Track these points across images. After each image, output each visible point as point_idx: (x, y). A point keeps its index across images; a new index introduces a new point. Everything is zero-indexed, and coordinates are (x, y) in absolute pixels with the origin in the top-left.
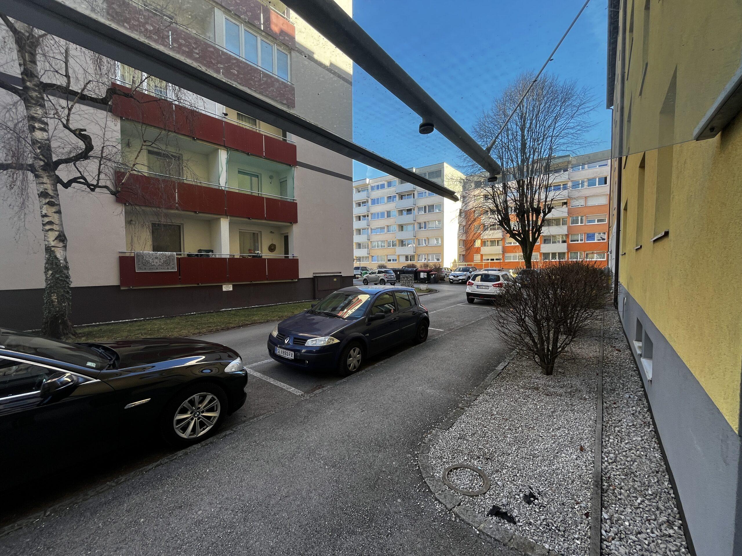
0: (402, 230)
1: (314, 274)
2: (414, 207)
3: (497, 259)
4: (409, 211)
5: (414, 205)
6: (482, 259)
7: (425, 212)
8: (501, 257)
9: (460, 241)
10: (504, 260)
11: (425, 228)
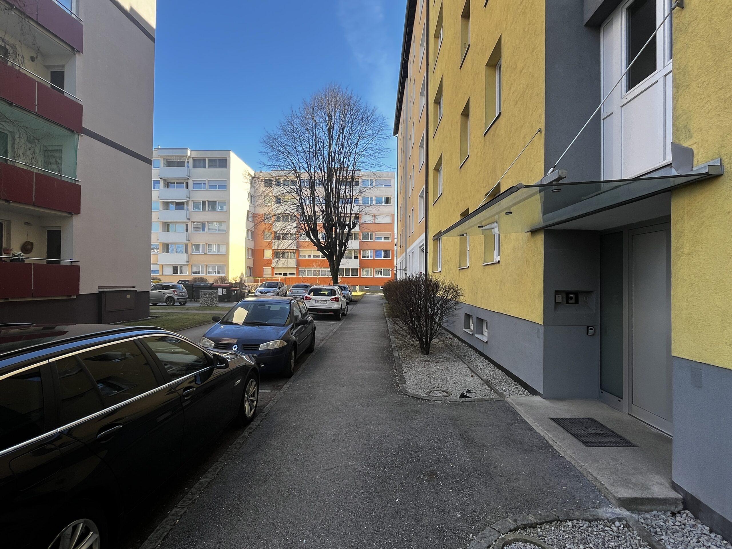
0: (168, 230)
1: (99, 287)
2: (188, 201)
3: (290, 274)
4: (179, 205)
5: (188, 197)
6: (273, 273)
7: (204, 209)
8: (295, 272)
9: (247, 249)
10: (298, 275)
11: (204, 230)
